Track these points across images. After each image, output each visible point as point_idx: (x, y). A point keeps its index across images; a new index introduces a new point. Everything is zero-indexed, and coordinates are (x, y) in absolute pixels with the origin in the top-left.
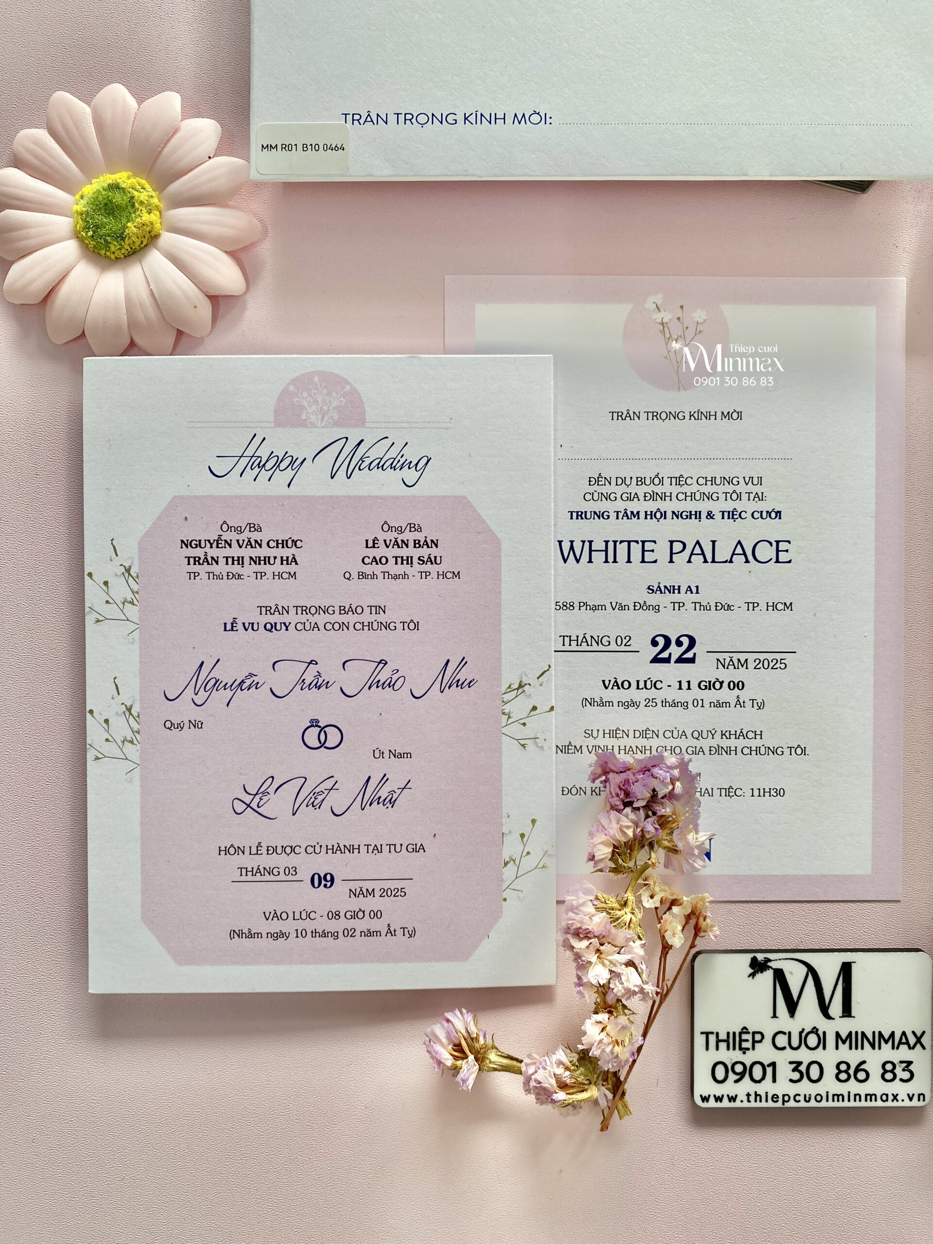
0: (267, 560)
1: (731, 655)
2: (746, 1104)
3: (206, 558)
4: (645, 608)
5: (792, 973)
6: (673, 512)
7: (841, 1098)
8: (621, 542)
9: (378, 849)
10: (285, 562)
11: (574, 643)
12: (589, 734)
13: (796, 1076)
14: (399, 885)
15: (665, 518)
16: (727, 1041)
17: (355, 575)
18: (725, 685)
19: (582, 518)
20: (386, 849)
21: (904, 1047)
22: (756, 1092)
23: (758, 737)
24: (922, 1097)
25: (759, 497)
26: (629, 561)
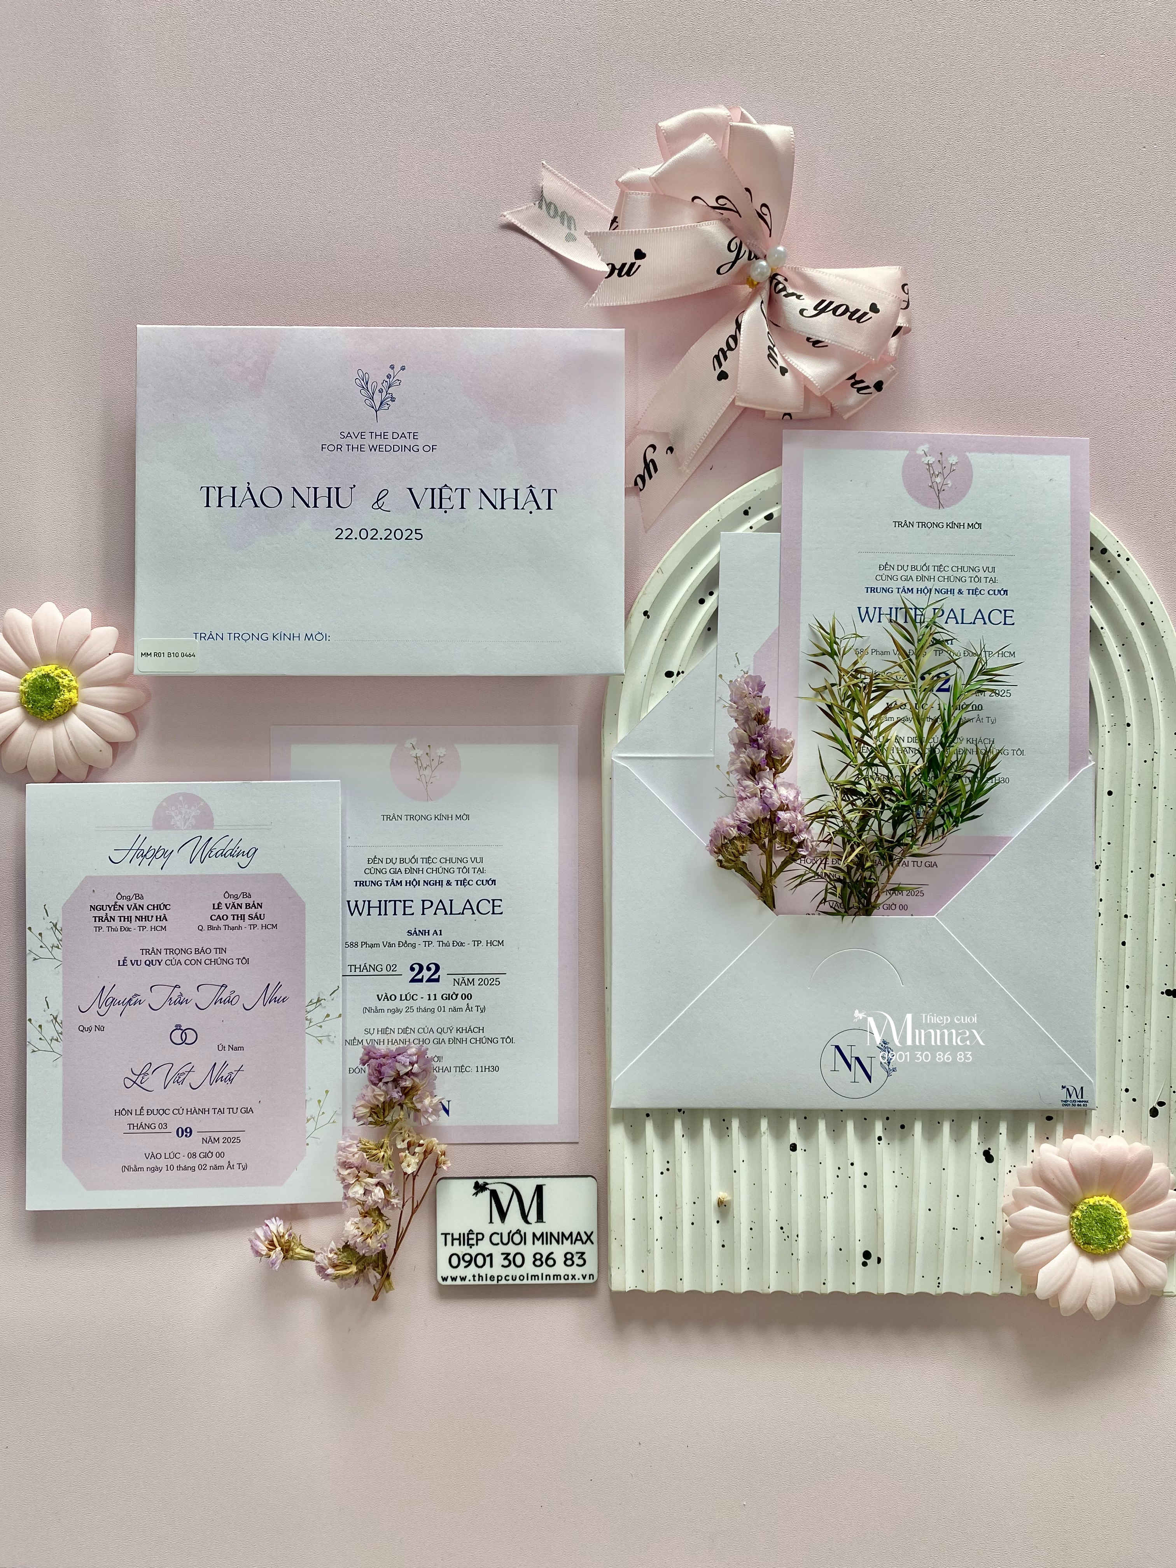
0: (147, 918)
1: (463, 976)
2: (472, 1283)
3: (106, 917)
4: (406, 945)
5: (502, 1193)
6: (424, 881)
7: (536, 1277)
8: (390, 901)
9: (221, 1111)
10: (159, 920)
11: (358, 970)
12: (368, 1031)
13: (506, 1263)
14: (236, 1135)
15: (419, 885)
16: (459, 1239)
17: (205, 928)
18: (459, 996)
19: (363, 886)
20: (226, 1111)
21: (579, 1243)
22: (479, 1274)
23: (481, 1031)
24: (591, 1276)
25: (481, 871)
26: (395, 914)
